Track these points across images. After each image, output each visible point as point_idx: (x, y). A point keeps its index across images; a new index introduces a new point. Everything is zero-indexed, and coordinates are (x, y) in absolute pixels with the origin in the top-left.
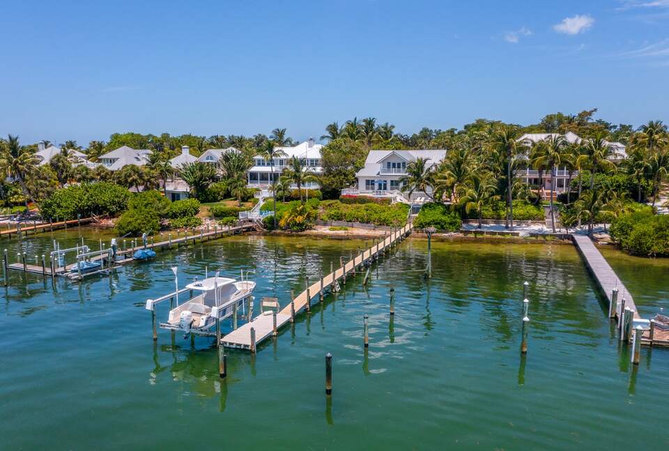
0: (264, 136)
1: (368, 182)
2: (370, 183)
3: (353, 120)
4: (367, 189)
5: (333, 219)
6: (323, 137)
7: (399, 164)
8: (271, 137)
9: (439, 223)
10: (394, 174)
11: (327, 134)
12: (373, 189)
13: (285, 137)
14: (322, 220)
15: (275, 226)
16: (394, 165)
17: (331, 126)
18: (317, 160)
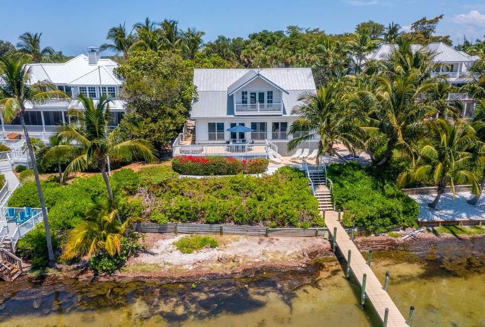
0: (8, 44)
1: (211, 126)
2: (215, 128)
3: (144, 23)
4: (211, 137)
5: (177, 218)
6: (104, 47)
7: (261, 95)
8: (19, 45)
9: (388, 216)
10: (259, 113)
11: (111, 42)
12: (221, 137)
13: (42, 47)
14: (155, 221)
15: (51, 256)
16: (253, 96)
17: (114, 30)
18: (112, 89)
